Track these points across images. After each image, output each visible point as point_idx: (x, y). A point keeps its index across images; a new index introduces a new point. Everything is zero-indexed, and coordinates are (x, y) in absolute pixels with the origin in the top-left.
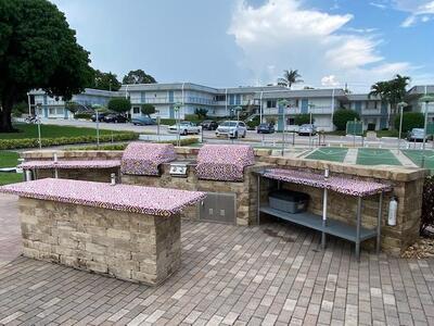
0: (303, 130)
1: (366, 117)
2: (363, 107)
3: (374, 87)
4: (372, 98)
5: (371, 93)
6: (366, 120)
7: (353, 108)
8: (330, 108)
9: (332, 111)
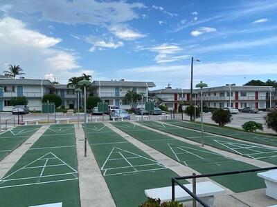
0: (16, 110)
1: (68, 100)
2: (66, 93)
3: (70, 80)
4: (70, 87)
5: (69, 84)
6: (68, 102)
7: (59, 94)
8: (41, 93)
9: (42, 95)
